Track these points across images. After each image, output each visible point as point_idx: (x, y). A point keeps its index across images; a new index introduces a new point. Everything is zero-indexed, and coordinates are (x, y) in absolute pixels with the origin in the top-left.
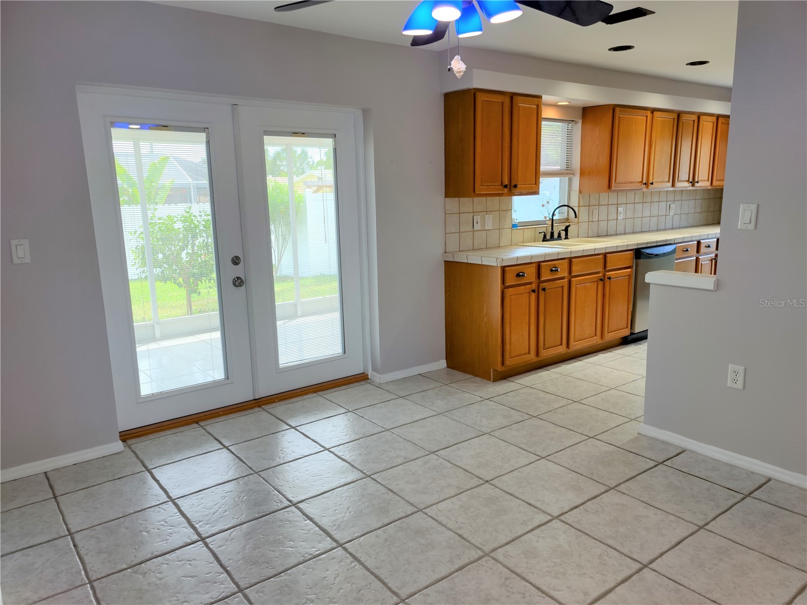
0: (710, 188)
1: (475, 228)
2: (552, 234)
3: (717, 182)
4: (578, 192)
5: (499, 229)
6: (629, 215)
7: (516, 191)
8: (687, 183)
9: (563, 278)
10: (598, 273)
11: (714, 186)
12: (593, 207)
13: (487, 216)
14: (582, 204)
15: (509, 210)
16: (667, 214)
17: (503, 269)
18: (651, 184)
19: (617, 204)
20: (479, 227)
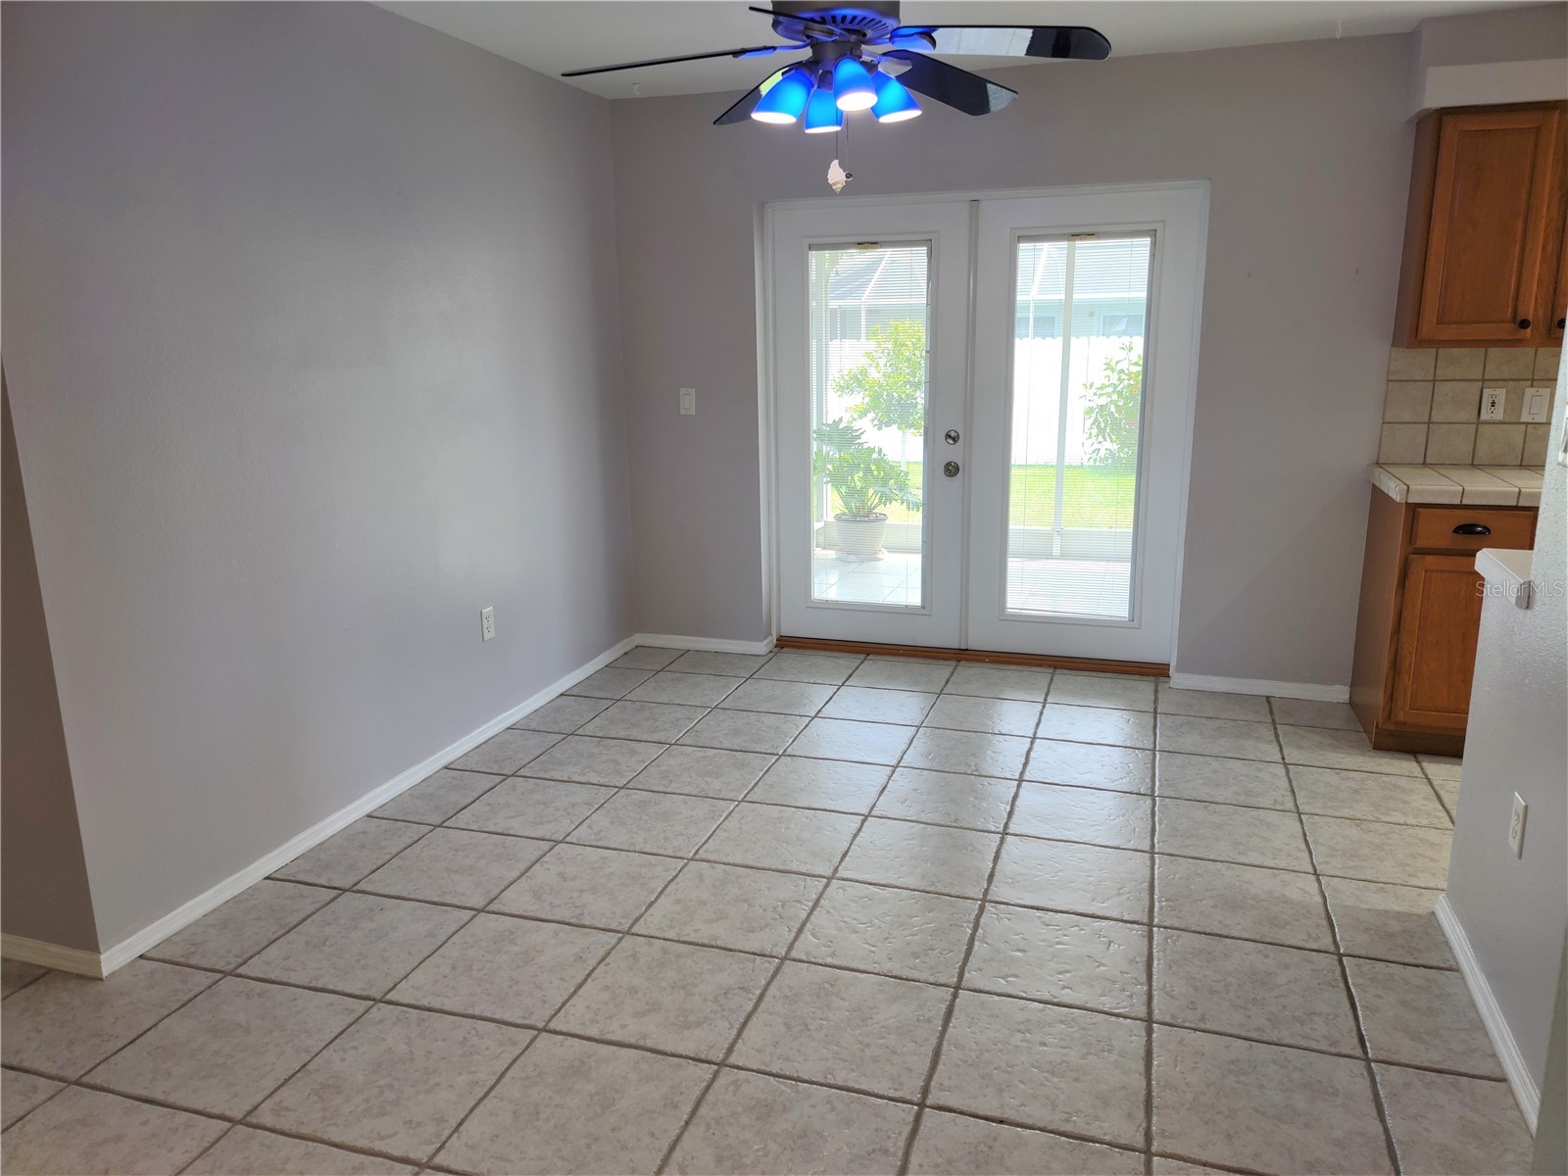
1: (1484, 416)
17: (1413, 509)
20: (1499, 414)
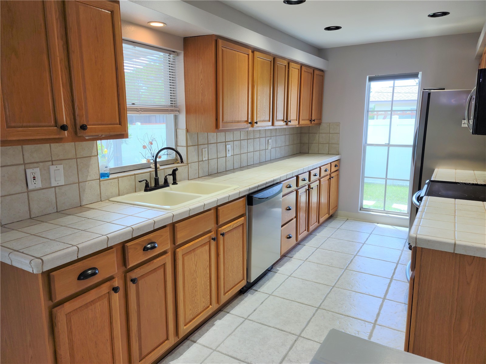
0: (297, 126)
1: (31, 187)
2: (157, 181)
3: (303, 121)
4: (185, 131)
5: (79, 183)
6: (237, 151)
7: (87, 134)
8: (282, 122)
9: (165, 253)
10: (210, 232)
11: (301, 125)
12: (202, 147)
13: (53, 168)
14: (190, 143)
15: (94, 155)
16: (267, 148)
17: (48, 275)
18: (255, 123)
19: (225, 142)
20: (39, 184)
